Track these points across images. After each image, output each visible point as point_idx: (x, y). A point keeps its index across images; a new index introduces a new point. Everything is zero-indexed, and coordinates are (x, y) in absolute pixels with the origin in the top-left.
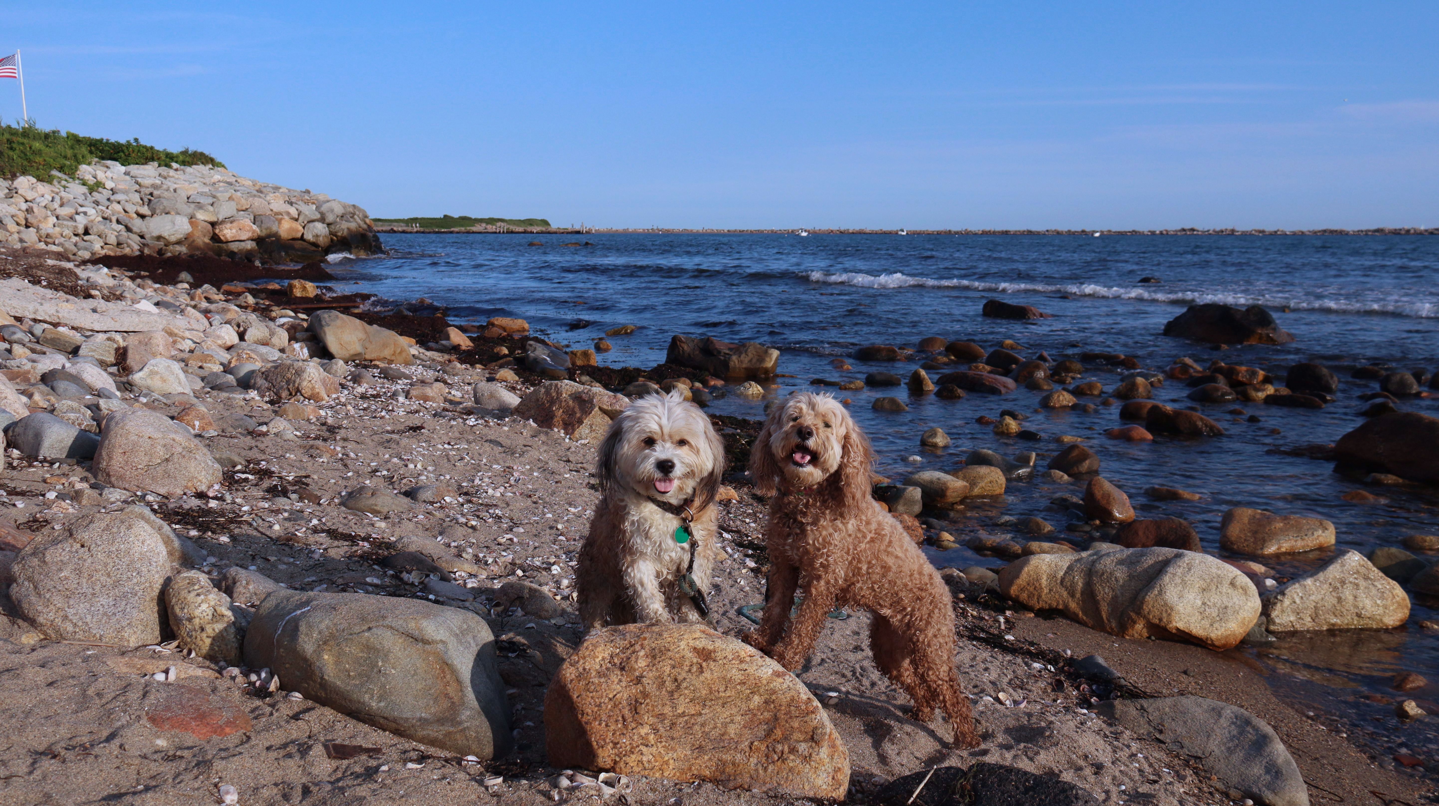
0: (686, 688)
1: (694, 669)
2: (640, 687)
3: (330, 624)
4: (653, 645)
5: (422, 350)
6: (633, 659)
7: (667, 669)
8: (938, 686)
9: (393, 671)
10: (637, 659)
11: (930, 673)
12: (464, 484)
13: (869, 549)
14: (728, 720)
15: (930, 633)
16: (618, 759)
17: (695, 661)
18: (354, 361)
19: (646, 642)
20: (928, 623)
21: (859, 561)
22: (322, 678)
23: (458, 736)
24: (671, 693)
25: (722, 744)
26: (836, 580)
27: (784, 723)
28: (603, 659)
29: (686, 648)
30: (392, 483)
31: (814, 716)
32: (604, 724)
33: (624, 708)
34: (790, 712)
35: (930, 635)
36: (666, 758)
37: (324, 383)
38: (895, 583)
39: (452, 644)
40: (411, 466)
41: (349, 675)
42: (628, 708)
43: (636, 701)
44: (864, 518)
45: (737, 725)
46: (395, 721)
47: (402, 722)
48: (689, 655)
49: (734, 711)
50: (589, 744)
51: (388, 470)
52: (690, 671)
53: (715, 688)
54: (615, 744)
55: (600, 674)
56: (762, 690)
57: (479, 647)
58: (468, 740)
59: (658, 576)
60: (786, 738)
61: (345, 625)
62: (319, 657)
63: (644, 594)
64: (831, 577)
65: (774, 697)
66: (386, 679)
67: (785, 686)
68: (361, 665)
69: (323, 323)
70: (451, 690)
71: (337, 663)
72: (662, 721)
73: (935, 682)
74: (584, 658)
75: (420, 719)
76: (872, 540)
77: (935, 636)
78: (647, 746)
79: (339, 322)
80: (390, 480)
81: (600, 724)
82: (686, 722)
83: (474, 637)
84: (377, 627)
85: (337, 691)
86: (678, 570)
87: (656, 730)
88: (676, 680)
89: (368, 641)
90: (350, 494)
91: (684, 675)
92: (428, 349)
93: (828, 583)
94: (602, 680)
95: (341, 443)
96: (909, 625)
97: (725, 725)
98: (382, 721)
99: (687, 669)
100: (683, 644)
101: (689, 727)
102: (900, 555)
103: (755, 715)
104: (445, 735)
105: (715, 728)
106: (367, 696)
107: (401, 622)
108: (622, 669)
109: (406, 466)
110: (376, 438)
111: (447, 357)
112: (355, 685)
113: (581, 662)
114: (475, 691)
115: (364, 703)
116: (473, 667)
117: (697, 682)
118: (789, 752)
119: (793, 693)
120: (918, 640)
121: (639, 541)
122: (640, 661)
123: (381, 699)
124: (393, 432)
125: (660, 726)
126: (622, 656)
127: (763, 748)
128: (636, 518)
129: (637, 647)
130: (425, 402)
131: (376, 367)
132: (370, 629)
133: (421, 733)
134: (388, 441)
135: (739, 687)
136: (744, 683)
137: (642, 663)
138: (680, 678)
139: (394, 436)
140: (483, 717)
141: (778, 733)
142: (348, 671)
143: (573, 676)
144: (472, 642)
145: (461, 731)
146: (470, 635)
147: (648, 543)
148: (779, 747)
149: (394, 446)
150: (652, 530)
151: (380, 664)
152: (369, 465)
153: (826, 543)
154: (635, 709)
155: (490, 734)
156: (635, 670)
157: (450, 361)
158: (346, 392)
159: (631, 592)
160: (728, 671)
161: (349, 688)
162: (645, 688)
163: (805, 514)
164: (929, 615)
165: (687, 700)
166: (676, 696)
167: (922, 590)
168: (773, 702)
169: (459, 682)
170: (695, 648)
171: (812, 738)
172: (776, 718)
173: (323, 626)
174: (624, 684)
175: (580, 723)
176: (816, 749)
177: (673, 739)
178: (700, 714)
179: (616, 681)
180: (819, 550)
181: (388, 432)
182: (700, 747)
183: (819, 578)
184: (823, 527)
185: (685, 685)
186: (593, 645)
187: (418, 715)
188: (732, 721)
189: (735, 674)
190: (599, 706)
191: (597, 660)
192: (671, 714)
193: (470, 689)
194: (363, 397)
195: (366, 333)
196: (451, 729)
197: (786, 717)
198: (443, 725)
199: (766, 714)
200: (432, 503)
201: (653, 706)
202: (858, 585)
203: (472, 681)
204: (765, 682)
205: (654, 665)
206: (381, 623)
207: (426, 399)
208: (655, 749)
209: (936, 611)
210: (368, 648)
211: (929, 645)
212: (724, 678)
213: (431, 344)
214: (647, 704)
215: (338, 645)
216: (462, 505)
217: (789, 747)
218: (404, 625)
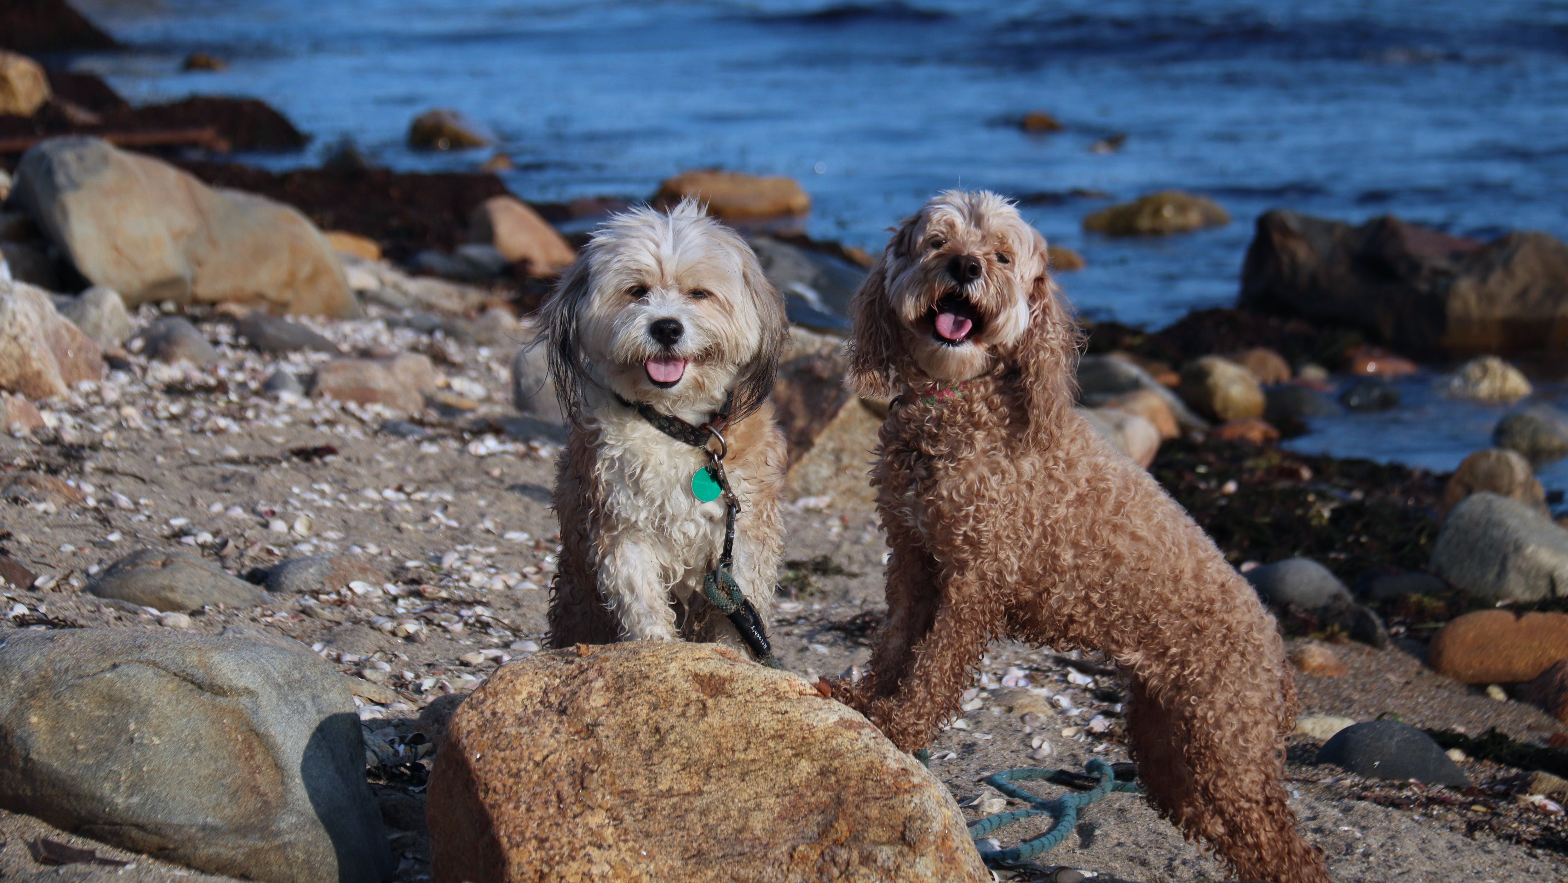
0: (674, 744)
1: (692, 710)
2: (592, 744)
3: (43, 661)
4: (620, 670)
5: (393, 275)
6: (582, 693)
7: (643, 712)
8: (1239, 810)
9: (156, 741)
10: (589, 693)
11: (1221, 783)
12: (410, 564)
13: (1075, 517)
14: (751, 804)
15: (1221, 698)
16: (546, 869)
17: (694, 696)
18: (157, 303)
19: (608, 664)
20: (1215, 679)
21: (1055, 542)
22: (27, 759)
23: (272, 857)
24: (648, 754)
25: (739, 848)
26: (1000, 572)
27: (852, 810)
28: (530, 696)
29: (680, 674)
30: (222, 559)
31: (907, 797)
32: (523, 807)
33: (560, 779)
34: (864, 790)
35: (1220, 705)
36: (636, 872)
37: (57, 347)
38: (1137, 592)
39: (268, 699)
40: (279, 526)
41: (76, 751)
42: (569, 780)
43: (584, 767)
44: (1061, 454)
45: (767, 814)
46: (157, 831)
47: (170, 832)
48: (683, 685)
49: (763, 787)
50: (494, 843)
51: (216, 534)
52: (683, 714)
53: (726, 743)
54: (542, 841)
55: (520, 721)
56: (815, 751)
57: (323, 717)
58: (290, 866)
59: (666, 575)
60: (856, 838)
61: (69, 662)
62: (22, 719)
63: (636, 608)
64: (989, 569)
65: (836, 763)
66: (143, 754)
67: (860, 744)
68: (97, 731)
69: (61, 179)
70: (264, 781)
71: (55, 730)
72: (629, 804)
73: (1233, 802)
74: (496, 694)
75: (204, 828)
76: (1080, 499)
77: (1230, 708)
78: (600, 847)
79: (109, 177)
80: (217, 551)
81: (516, 808)
82: (674, 807)
83: (314, 698)
84: (128, 663)
85: (55, 781)
86: (709, 563)
87: (617, 820)
88: (657, 730)
89: (110, 688)
90: (110, 571)
91: (672, 720)
92: (416, 271)
93: (982, 577)
94: (524, 730)
95: (97, 479)
96: (1179, 686)
97: (745, 813)
98: (134, 833)
99: (678, 710)
100: (674, 668)
101: (678, 816)
102: (1143, 533)
103: (801, 796)
104: (248, 856)
105: (727, 818)
106: (107, 786)
107: (172, 655)
108: (562, 712)
109: (266, 526)
110: (193, 473)
111: (474, 296)
112: (87, 767)
113: (490, 700)
114: (308, 786)
115: (101, 800)
116: (309, 747)
117: (694, 731)
118: (861, 863)
119: (872, 756)
120: (1194, 716)
121: (622, 499)
122: (594, 697)
123: (133, 789)
124: (245, 461)
125: (625, 813)
126: (563, 689)
127: (814, 856)
128: (617, 453)
129: (592, 674)
130: (362, 404)
131: (227, 318)
132: (115, 666)
133: (205, 852)
134: (225, 479)
135: (771, 743)
136: (782, 737)
137: (597, 701)
138: (664, 726)
139: (244, 469)
140: (322, 831)
141: (842, 827)
142: (73, 743)
143: (473, 725)
144: (309, 704)
145: (278, 847)
146: (307, 691)
147: (641, 503)
148: (843, 854)
149: (239, 486)
150: (646, 475)
151: (132, 727)
152: (167, 522)
153: (973, 495)
154: (580, 780)
155: (332, 860)
156: (584, 713)
157: (483, 309)
158: (122, 377)
159: (612, 606)
160: (752, 713)
161: (75, 772)
162: (600, 744)
163: (934, 439)
164: (1219, 664)
165: (677, 767)
166: (656, 760)
167: (1199, 611)
168: (835, 772)
169: (278, 767)
170: (696, 675)
171: (903, 838)
172: (839, 801)
173: (29, 665)
174: (562, 737)
175: (480, 805)
176: (910, 858)
177: (648, 835)
178: (701, 793)
179: (549, 731)
180: (959, 509)
181: (231, 461)
182: (699, 853)
183: (962, 566)
184: (970, 464)
185: (672, 737)
186: (513, 673)
187: (200, 820)
188: (758, 806)
189: (767, 721)
190: (517, 775)
191: (519, 698)
192: (646, 791)
193: (298, 780)
194: (173, 390)
195: (200, 212)
196: (260, 844)
197: (857, 799)
198: (245, 836)
199: (821, 793)
200: (315, 594)
201: (613, 775)
202: (1058, 591)
203: (304, 768)
204: (821, 736)
205: (619, 703)
206: (136, 656)
207: (365, 396)
208: (614, 852)
209: (1235, 657)
210: (112, 699)
211: (1218, 726)
212: (744, 727)
213: (431, 258)
214: (603, 772)
215: (56, 697)
216: (395, 599)
217: (861, 856)
218: (179, 659)
